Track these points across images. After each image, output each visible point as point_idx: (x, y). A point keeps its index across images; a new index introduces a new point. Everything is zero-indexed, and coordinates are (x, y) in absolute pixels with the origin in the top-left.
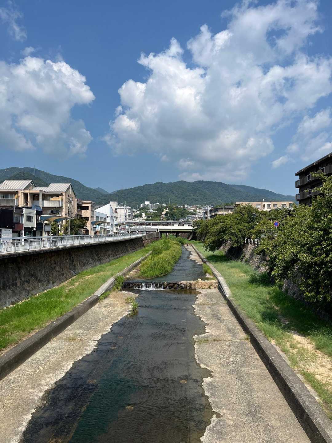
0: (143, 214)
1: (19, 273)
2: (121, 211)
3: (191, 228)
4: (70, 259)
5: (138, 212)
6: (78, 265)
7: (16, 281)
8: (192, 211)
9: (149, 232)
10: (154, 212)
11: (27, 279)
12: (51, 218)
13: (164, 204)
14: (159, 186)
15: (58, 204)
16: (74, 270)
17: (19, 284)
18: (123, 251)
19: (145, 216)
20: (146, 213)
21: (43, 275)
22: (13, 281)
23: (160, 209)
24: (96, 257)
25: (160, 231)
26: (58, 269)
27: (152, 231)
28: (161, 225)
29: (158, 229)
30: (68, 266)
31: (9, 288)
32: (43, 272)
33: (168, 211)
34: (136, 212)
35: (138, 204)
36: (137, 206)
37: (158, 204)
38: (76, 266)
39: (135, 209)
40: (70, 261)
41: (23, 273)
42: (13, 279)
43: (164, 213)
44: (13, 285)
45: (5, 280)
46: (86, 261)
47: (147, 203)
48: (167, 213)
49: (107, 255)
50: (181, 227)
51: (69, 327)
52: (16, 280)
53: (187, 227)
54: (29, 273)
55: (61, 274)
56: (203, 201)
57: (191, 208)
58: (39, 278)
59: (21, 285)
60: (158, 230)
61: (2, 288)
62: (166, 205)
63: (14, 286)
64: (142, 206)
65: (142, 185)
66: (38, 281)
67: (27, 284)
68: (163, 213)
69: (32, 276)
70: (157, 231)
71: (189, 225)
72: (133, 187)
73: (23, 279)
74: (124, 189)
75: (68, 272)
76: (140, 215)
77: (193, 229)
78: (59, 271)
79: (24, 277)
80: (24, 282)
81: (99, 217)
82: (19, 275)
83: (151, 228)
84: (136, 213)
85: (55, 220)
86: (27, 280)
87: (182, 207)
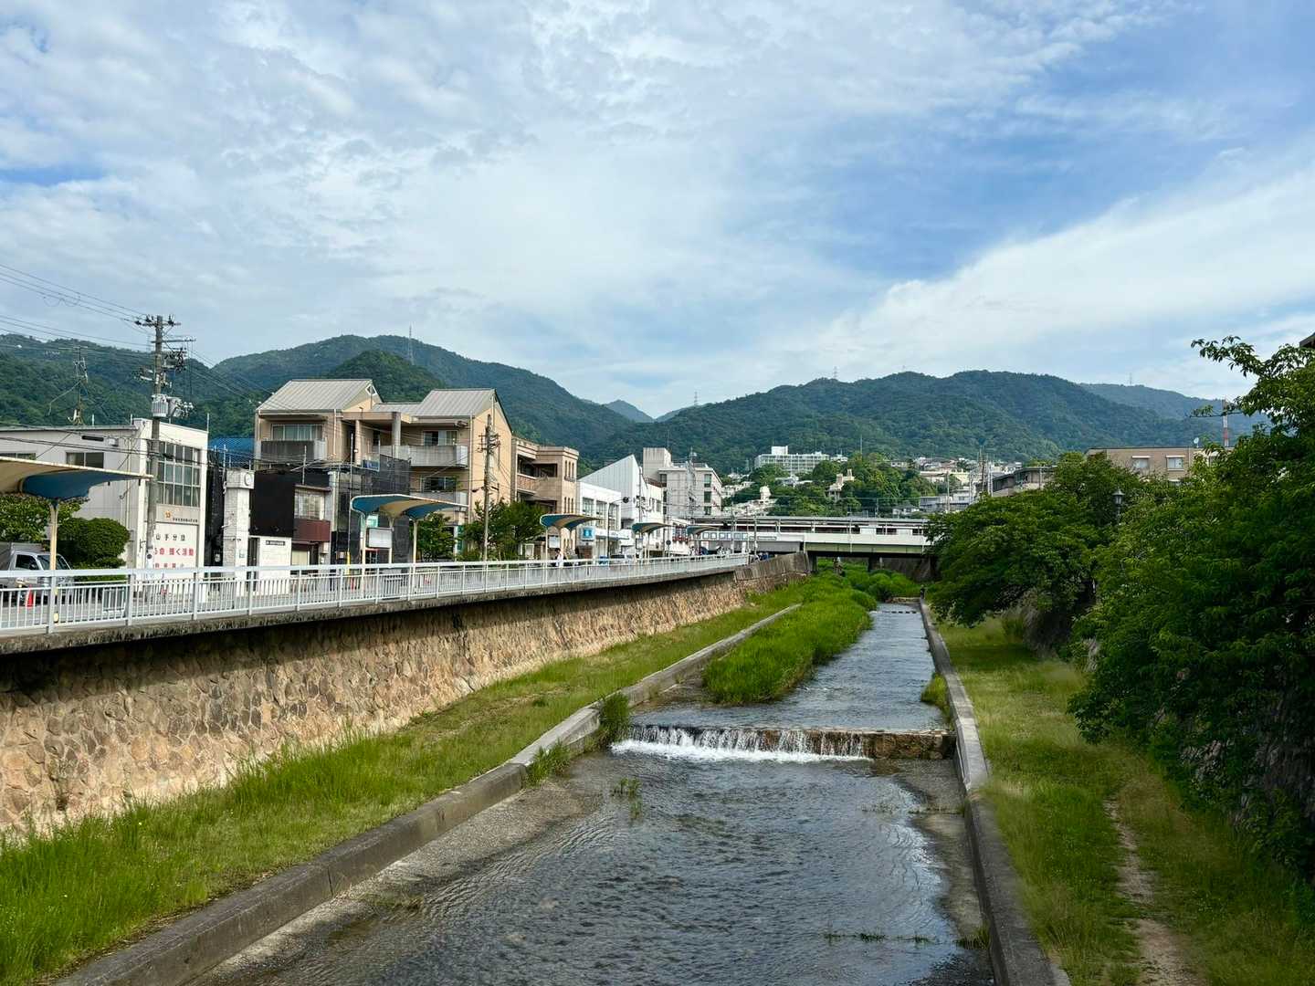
0: (765, 491)
1: (268, 681)
2: (679, 480)
3: (922, 540)
4: (456, 640)
5: (747, 484)
6: (486, 659)
7: (258, 709)
8: (942, 479)
9: (770, 553)
10: (802, 482)
11: (296, 702)
12: (389, 505)
13: (839, 456)
14: (825, 392)
15: (451, 458)
16: (467, 678)
17: (266, 718)
18: (660, 617)
19: (770, 498)
20: (774, 488)
21: (356, 693)
22: (247, 706)
23: (823, 474)
24: (553, 635)
25: (809, 552)
26: (408, 672)
27: (780, 549)
28: (813, 530)
29: (802, 544)
30: (446, 664)
31: (233, 727)
32: (355, 682)
33: (852, 478)
34: (740, 483)
35: (748, 456)
36: (745, 463)
37: (818, 454)
38: (478, 664)
39: (735, 472)
40: (455, 646)
41: (285, 683)
42: (247, 698)
43: (838, 486)
44: (245, 718)
45: (220, 701)
46: (516, 646)
47: (778, 451)
48: (847, 486)
49: (597, 628)
50: (886, 539)
51: (396, 863)
52: (257, 702)
53: (906, 538)
54: (305, 681)
55: (418, 688)
56: (986, 443)
57: (938, 469)
58: (338, 701)
59: (276, 719)
60: (801, 549)
61: (207, 726)
62: (845, 459)
63: (250, 723)
64: (761, 461)
65: (766, 392)
66: (333, 710)
67: (294, 717)
68: (832, 487)
69: (314, 691)
70: (798, 551)
71: (915, 532)
72: (733, 398)
73: (282, 702)
74: (702, 403)
75: (446, 681)
76: (753, 495)
77: (929, 543)
78: (413, 680)
79: (287, 693)
80: (284, 711)
81: (592, 500)
82: (270, 687)
83: (779, 539)
84: (739, 488)
85: (406, 511)
86: (295, 705)
87: (904, 465)
